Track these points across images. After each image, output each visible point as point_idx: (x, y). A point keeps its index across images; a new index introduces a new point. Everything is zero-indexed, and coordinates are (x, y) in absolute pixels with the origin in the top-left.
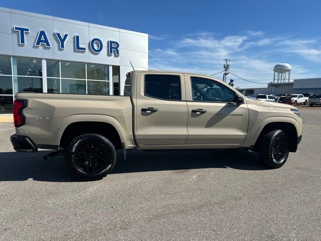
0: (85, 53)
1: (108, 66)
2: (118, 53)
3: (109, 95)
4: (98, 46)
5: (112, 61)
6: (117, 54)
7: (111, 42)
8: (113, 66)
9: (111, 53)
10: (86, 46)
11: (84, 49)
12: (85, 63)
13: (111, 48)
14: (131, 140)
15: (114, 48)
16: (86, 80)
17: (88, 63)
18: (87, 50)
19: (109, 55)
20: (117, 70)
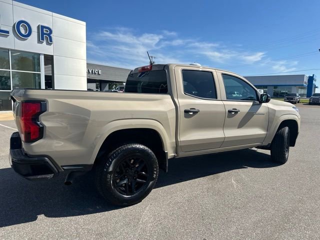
0: (9, 37)
1: (39, 55)
2: (51, 40)
3: (40, 88)
4: (26, 30)
5: (44, 49)
6: (50, 42)
7: (43, 27)
8: (44, 55)
9: (43, 39)
10: (10, 29)
11: (8, 32)
12: (9, 50)
13: (43, 34)
14: (173, 147)
15: (45, 34)
16: (11, 70)
17: (11, 50)
18: (11, 34)
19: (39, 42)
20: (49, 60)
